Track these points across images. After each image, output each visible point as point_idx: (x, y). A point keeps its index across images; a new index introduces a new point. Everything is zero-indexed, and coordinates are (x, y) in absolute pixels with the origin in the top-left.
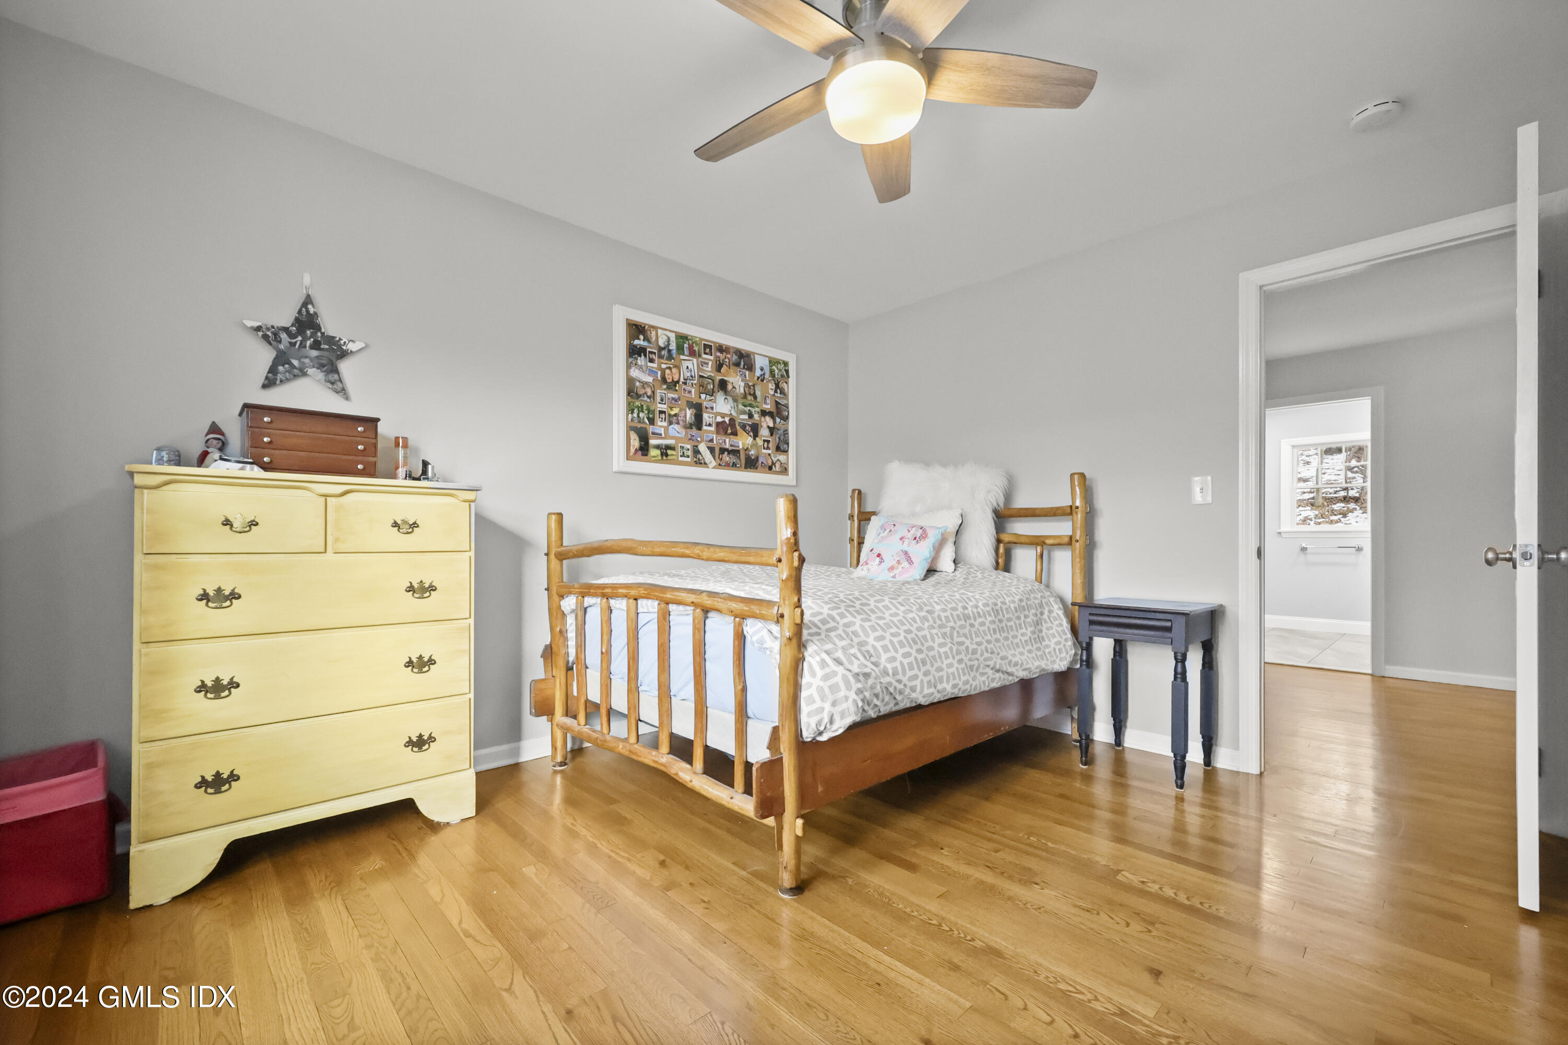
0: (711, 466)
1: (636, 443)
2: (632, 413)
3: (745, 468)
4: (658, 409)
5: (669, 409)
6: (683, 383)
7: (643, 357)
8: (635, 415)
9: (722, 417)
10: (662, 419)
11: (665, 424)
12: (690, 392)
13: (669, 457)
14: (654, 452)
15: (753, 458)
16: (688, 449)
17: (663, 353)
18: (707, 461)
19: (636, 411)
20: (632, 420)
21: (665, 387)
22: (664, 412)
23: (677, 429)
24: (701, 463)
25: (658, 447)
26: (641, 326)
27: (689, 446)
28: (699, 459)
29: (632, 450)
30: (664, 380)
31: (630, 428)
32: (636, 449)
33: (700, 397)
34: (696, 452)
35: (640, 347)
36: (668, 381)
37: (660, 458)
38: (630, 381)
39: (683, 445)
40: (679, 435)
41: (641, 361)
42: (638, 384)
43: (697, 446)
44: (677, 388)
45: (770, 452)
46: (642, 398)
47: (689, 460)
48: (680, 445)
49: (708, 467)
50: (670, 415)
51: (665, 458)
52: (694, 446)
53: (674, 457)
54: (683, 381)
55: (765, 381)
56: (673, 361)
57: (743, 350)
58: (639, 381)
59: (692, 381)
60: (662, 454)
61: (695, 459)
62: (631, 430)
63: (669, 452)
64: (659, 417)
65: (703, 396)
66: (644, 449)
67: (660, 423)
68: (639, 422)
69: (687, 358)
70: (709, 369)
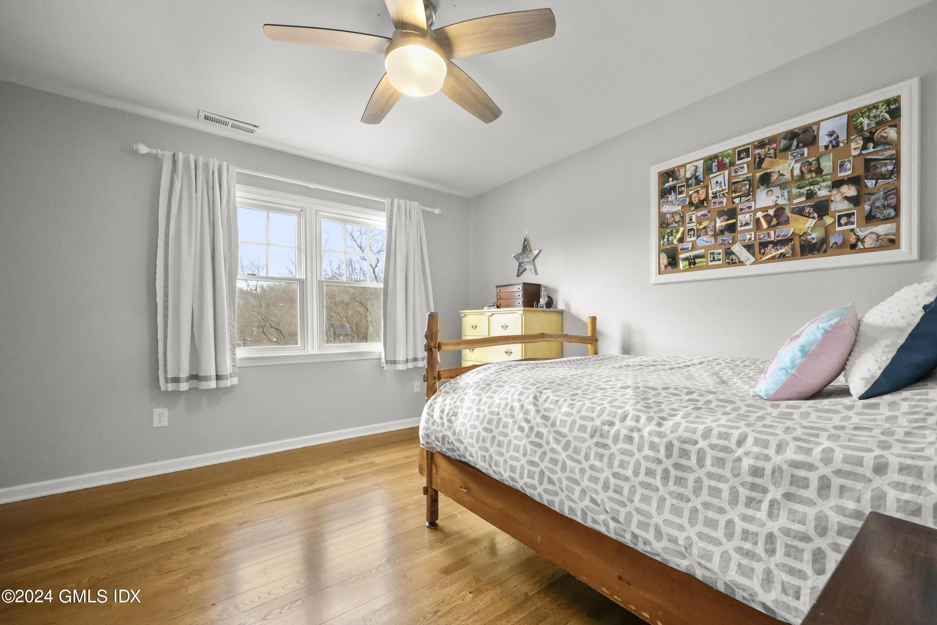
0: (748, 263)
1: (664, 260)
2: (664, 238)
3: (802, 255)
4: (687, 228)
5: (698, 225)
6: (713, 198)
7: (673, 194)
8: (666, 240)
9: (763, 212)
10: (691, 235)
11: (694, 239)
12: (721, 203)
13: (697, 265)
14: (682, 265)
15: (814, 241)
16: (720, 254)
17: (690, 182)
18: (742, 259)
19: (666, 237)
20: (663, 244)
21: (693, 208)
22: (693, 229)
23: (705, 239)
24: (735, 263)
25: (686, 259)
26: (671, 171)
27: (720, 251)
28: (732, 260)
29: (663, 267)
30: (691, 204)
31: (660, 251)
32: (665, 265)
33: (733, 203)
34: (729, 253)
35: (670, 188)
36: (695, 203)
37: (688, 267)
38: (662, 216)
39: (713, 251)
40: (710, 244)
41: (671, 197)
42: (668, 216)
43: (729, 249)
44: (706, 205)
45: (854, 226)
46: (671, 226)
47: (720, 262)
48: (710, 252)
49: (746, 265)
50: (697, 230)
51: (692, 266)
52: (726, 249)
53: (705, 264)
54: (713, 196)
55: (841, 145)
56: (702, 183)
57: (796, 129)
58: (670, 213)
59: (722, 192)
60: (690, 264)
61: (727, 261)
62: (662, 252)
63: (697, 260)
64: (688, 235)
65: (737, 201)
66: (673, 262)
67: (688, 240)
68: (669, 244)
69: (718, 173)
70: (746, 170)
